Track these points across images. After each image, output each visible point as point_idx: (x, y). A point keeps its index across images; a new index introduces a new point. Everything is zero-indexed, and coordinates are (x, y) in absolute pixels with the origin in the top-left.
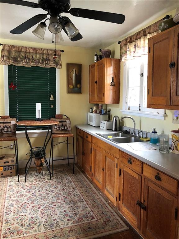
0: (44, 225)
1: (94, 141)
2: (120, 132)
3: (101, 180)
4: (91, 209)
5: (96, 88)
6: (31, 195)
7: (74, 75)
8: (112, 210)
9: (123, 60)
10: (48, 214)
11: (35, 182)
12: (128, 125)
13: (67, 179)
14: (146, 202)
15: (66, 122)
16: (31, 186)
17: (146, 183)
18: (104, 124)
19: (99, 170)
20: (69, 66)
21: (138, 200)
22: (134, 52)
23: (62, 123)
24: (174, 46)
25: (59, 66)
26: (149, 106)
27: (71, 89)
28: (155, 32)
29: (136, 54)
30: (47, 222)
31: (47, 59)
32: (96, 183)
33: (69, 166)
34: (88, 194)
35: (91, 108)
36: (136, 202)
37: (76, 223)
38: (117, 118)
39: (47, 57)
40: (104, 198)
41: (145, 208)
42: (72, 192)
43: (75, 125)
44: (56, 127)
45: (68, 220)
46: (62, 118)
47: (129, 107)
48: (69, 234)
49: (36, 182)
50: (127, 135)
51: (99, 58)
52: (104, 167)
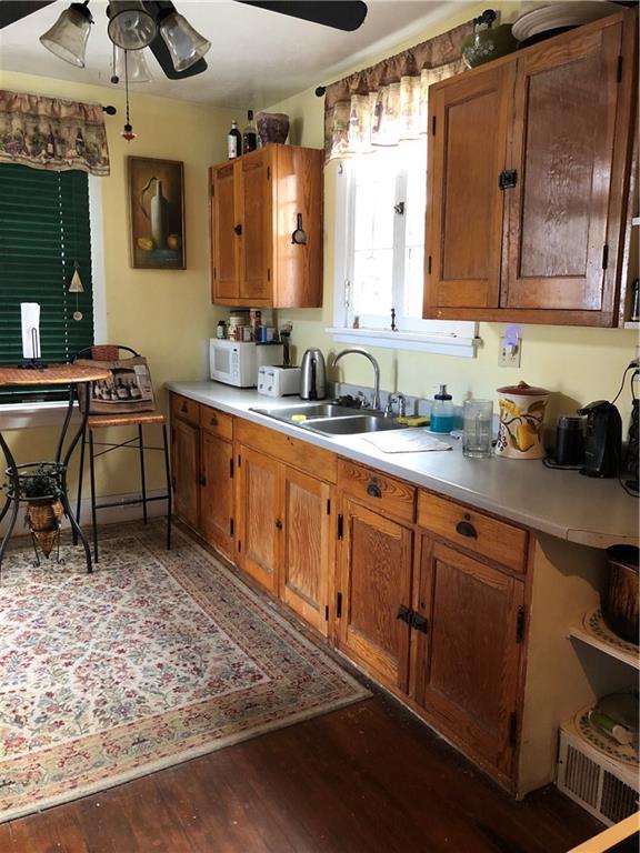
0: (95, 712)
1: (243, 435)
2: (329, 401)
3: (270, 560)
4: (246, 652)
5: (240, 249)
6: (29, 626)
7: (155, 202)
8: (313, 648)
9: (335, 153)
10: (103, 680)
11: (34, 584)
12: (355, 378)
13: (150, 567)
14: (428, 607)
15: (133, 371)
16: (21, 598)
17: (429, 549)
18: (272, 378)
19: (261, 528)
20: (135, 166)
21: (402, 606)
22: (376, 129)
23: (118, 376)
24: (514, 117)
25: (99, 166)
26: (430, 312)
27: (147, 251)
28: (448, 63)
29: (381, 137)
30: (105, 703)
31: (54, 138)
32: (253, 574)
33: (148, 526)
34: (228, 610)
35: (222, 323)
36: (395, 612)
37: (205, 696)
38: (317, 357)
39: (53, 128)
40: (285, 614)
41: (425, 624)
42: (171, 606)
43: (165, 384)
44: (97, 391)
45: (175, 691)
46: (116, 359)
47: (357, 319)
48: (186, 729)
49: (36, 584)
50: (350, 410)
51: (248, 143)
52: (283, 515)
